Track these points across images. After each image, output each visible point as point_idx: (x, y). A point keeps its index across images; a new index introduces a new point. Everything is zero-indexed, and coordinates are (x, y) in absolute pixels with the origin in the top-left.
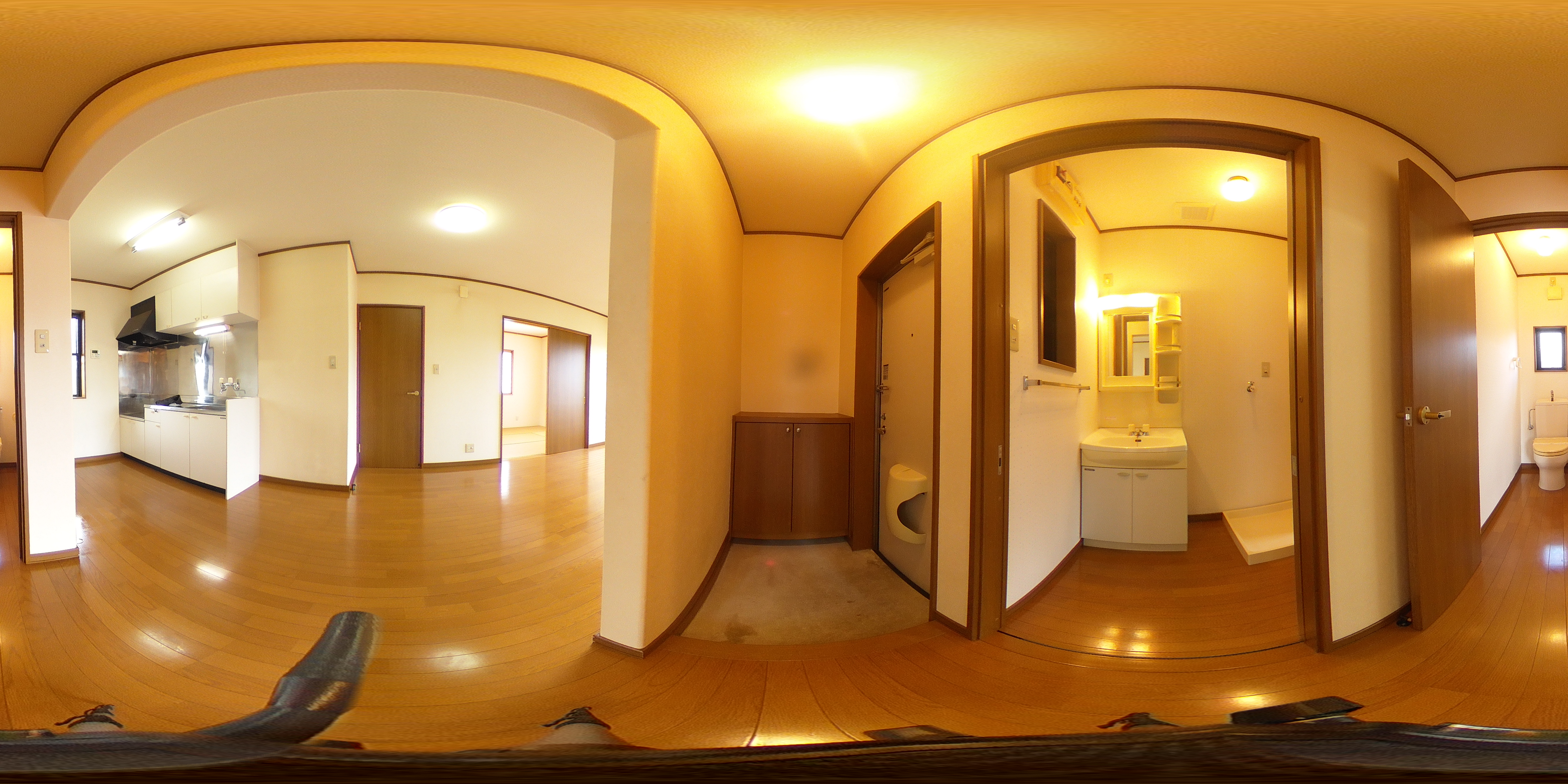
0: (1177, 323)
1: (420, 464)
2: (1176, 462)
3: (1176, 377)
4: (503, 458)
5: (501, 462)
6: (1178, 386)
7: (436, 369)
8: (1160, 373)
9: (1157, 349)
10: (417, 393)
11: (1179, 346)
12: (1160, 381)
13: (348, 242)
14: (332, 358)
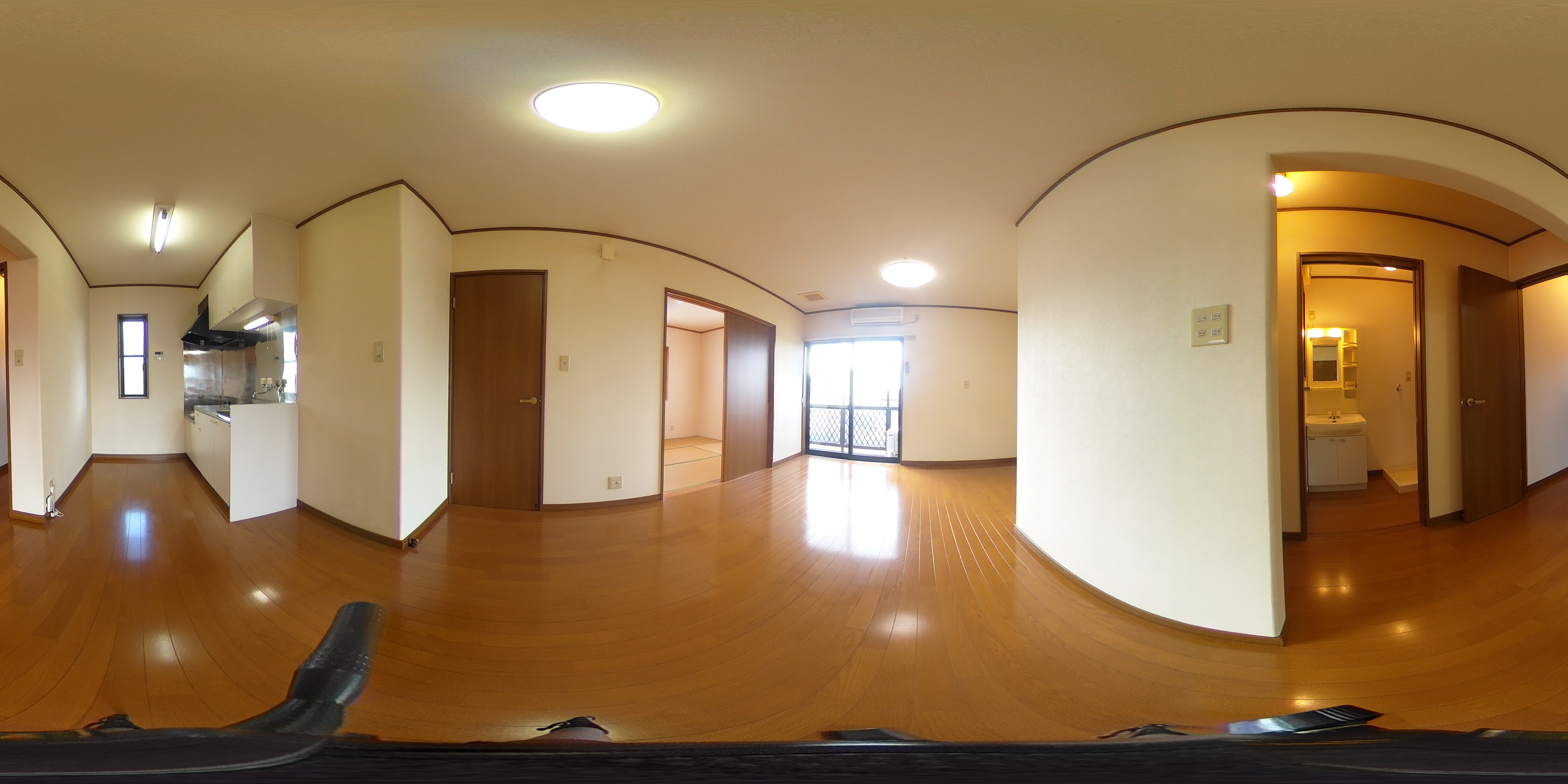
0: (1355, 348)
1: (539, 506)
2: (1360, 431)
3: (1355, 382)
4: (664, 494)
5: (662, 499)
6: (1356, 387)
7: (563, 363)
8: (1345, 380)
9: (1343, 364)
10: (534, 401)
11: (1357, 363)
12: (1346, 384)
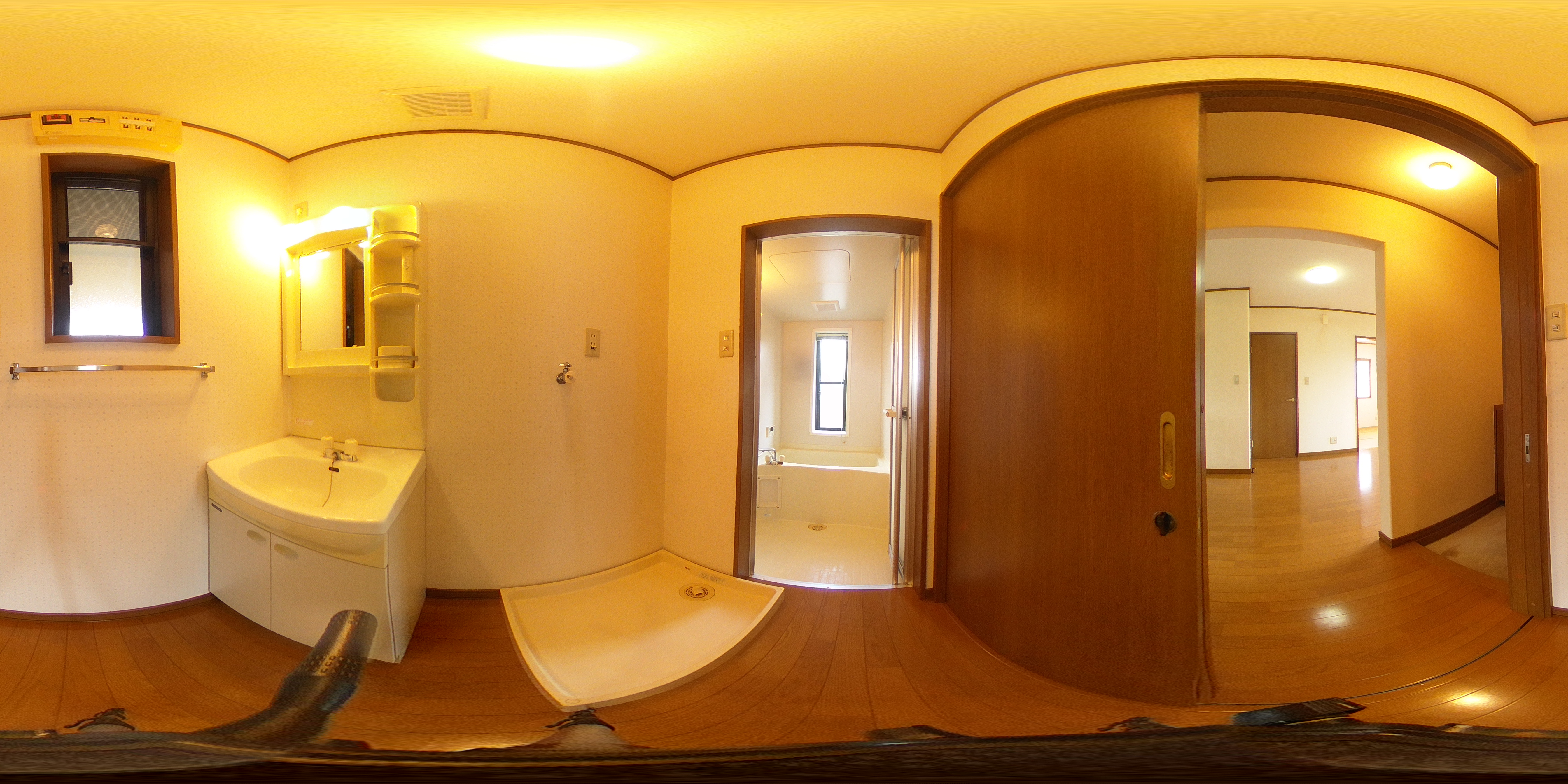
0: (412, 246)
1: (1297, 454)
4: (1359, 448)
5: (1358, 451)
7: (1306, 381)
8: (380, 341)
9: (373, 294)
10: (1293, 400)
12: (380, 354)
13: (1248, 288)
14: (1236, 377)
